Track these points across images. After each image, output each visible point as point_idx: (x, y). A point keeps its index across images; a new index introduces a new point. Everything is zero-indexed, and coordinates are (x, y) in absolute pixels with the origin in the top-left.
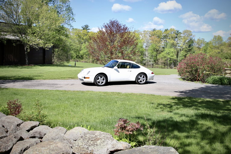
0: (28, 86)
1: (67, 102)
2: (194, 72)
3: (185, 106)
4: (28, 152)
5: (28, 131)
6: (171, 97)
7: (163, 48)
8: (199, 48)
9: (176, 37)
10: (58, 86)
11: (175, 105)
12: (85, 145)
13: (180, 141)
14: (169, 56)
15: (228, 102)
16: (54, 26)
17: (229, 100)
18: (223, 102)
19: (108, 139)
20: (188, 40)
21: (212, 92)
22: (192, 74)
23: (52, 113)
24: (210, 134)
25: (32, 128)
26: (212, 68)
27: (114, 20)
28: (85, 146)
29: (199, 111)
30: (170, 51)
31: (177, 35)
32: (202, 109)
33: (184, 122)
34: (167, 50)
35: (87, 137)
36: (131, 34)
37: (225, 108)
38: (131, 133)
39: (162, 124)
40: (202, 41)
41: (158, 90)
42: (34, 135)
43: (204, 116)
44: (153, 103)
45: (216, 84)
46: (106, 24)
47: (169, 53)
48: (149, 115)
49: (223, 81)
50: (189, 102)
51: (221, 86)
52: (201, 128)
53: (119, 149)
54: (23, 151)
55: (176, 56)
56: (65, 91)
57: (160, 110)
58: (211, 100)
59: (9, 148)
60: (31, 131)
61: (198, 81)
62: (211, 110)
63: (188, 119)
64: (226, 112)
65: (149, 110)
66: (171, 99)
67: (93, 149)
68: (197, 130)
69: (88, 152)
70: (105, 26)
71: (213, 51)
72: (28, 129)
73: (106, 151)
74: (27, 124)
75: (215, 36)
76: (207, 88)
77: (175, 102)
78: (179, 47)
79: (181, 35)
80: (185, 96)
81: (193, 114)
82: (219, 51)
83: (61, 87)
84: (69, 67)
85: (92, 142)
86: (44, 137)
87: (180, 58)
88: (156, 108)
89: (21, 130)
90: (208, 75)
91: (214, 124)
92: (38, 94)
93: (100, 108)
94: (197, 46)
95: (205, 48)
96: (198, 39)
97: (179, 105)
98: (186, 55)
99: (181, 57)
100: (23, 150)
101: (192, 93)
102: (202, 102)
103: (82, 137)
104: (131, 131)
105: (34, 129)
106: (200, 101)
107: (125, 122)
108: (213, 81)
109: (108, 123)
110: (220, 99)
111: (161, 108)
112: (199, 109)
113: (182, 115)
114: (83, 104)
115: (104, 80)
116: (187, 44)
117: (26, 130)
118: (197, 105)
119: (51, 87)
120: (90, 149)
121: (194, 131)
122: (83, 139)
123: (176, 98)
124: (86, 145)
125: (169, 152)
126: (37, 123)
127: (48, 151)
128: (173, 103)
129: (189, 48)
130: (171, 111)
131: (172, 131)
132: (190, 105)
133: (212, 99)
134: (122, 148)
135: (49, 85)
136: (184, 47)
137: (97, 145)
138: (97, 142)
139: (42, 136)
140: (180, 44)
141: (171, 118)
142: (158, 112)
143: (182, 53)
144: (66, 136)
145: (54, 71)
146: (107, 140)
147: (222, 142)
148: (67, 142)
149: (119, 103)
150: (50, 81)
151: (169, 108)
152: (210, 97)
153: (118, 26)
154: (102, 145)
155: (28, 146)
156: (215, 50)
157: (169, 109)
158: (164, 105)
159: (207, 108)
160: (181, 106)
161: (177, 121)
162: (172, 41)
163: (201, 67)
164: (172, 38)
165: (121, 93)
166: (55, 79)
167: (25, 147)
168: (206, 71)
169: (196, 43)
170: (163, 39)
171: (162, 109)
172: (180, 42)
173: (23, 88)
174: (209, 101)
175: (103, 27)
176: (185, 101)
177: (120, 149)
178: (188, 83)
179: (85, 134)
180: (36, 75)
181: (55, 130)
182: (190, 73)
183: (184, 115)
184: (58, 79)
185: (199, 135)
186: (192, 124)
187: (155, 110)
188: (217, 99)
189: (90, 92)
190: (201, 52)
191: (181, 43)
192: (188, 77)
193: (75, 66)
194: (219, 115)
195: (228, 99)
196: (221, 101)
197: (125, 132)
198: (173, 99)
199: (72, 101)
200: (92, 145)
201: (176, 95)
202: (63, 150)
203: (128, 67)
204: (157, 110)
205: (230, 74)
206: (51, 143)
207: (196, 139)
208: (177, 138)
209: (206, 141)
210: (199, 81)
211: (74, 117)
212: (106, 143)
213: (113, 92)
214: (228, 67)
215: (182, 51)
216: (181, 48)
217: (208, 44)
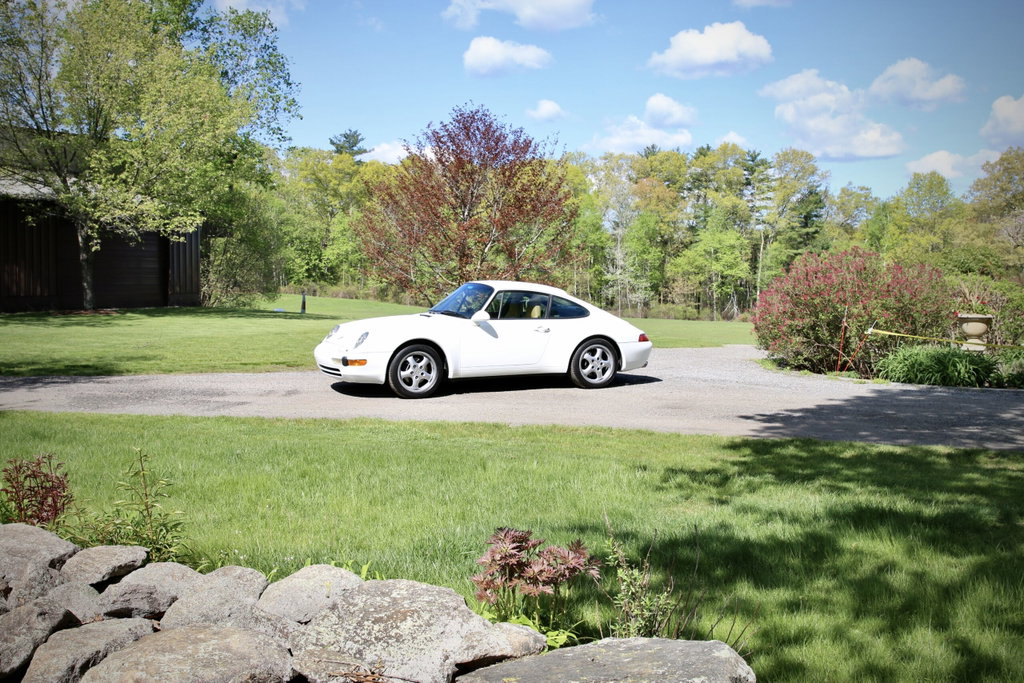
0: (97, 401)
1: (268, 468)
2: (824, 334)
3: (786, 475)
4: (102, 674)
5: (100, 587)
6: (725, 441)
7: (692, 229)
8: (848, 229)
9: (748, 183)
10: (227, 399)
11: (740, 474)
12: (346, 640)
13: (764, 624)
14: (717, 267)
15: (969, 455)
16: (206, 139)
17: (975, 447)
18: (949, 456)
19: (449, 614)
20: (799, 196)
21: (902, 415)
22: (817, 339)
23: (200, 517)
24: (890, 591)
25: (116, 576)
26: (904, 315)
27: (474, 109)
28: (350, 644)
29: (846, 498)
30: (720, 242)
31: (752, 171)
32: (859, 490)
33: (779, 546)
34: (707, 239)
35: (356, 605)
36: (547, 170)
37: (960, 484)
38: (549, 590)
39: (685, 553)
40: (859, 196)
41: (669, 411)
42: (124, 606)
43: (864, 519)
44: (645, 468)
45: (920, 382)
46: (437, 127)
47: (716, 252)
48: (628, 517)
49: (951, 368)
50: (801, 458)
51: (941, 391)
52: (853, 567)
53: (492, 655)
54: (77, 670)
55: (746, 265)
56: (261, 420)
57: (674, 494)
58: (898, 450)
59: (16, 662)
60: (111, 588)
61: (841, 370)
62: (897, 493)
63: (798, 528)
64: (961, 498)
65: (629, 496)
66: (725, 447)
67: (384, 656)
68: (834, 576)
69: (362, 671)
70: (435, 133)
71: (911, 243)
72: (98, 578)
73: (438, 662)
74: (93, 559)
75: (917, 176)
76: (883, 398)
77: (743, 459)
78: (761, 227)
79: (770, 172)
80: (784, 435)
81: (820, 510)
82: (936, 240)
83: (243, 403)
84: (275, 317)
85: (376, 627)
86: (169, 611)
87: (767, 273)
88: (659, 489)
89: (66, 584)
90: (885, 345)
91: (910, 552)
92: (142, 436)
93: (414, 492)
94: (840, 218)
95: (874, 228)
96: (843, 191)
97: (761, 474)
98: (792, 258)
99: (769, 268)
100: (78, 666)
101: (814, 421)
102: (858, 461)
103: (334, 607)
104: (545, 583)
105: (125, 579)
106: (848, 454)
107: (521, 542)
108: (906, 369)
109: (451, 554)
110: (937, 443)
111: (680, 486)
112: (846, 490)
113: (770, 516)
114: (337, 474)
115: (429, 369)
116: (793, 209)
117: (92, 585)
118: (837, 471)
119: (198, 402)
120: (369, 656)
121: (822, 583)
122: (339, 617)
123: (745, 444)
124: (352, 639)
125: (708, 661)
126: (140, 553)
127: (187, 668)
128: (734, 464)
129: (805, 230)
130: (724, 497)
131: (729, 580)
132: (807, 471)
133: (902, 445)
134: (508, 652)
135: (188, 397)
136: (782, 224)
137: (397, 641)
138: (398, 627)
139: (162, 609)
140: (764, 212)
141: (724, 526)
142: (667, 504)
143: (773, 252)
144: (267, 606)
145: (209, 334)
146: (444, 618)
147: (941, 624)
148: (270, 630)
149: (497, 469)
150: (194, 377)
151: (715, 485)
152: (892, 438)
153: (491, 137)
154: (421, 637)
155: (102, 648)
156: (917, 238)
157: (713, 492)
158: (693, 474)
159: (881, 483)
160: (770, 477)
161: (747, 540)
162: (729, 200)
163: (855, 311)
164: (730, 184)
165: (506, 426)
166: (213, 369)
167: (88, 652)
168: (877, 326)
169: (835, 208)
170: (690, 189)
171: (683, 493)
172: (763, 203)
173: (73, 411)
174: (891, 456)
175: (422, 139)
176: (784, 457)
177: (498, 654)
178: (798, 380)
179: (347, 594)
180: (131, 352)
181: (216, 579)
182: (806, 336)
183: (781, 514)
184: (229, 368)
185: (842, 597)
186: (816, 550)
187: (653, 497)
188: (925, 447)
189: (371, 422)
190: (853, 243)
191: (769, 209)
192: (798, 353)
193: (302, 314)
194: (929, 511)
195: (972, 445)
196: (939, 455)
197: (522, 588)
198: (734, 446)
199: (290, 464)
200: (376, 638)
201: (746, 430)
202: (254, 662)
203: (536, 310)
204: (661, 495)
205: (979, 337)
206: (202, 636)
207: (831, 613)
208: (748, 611)
209: (873, 623)
210: (849, 369)
211: (301, 530)
212: (437, 629)
213: (472, 424)
214: (970, 309)
215: (776, 244)
216: (769, 228)
217: (885, 208)
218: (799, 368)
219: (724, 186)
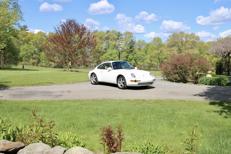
2: (184, 74)
7: (105, 49)
8: (140, 49)
9: (118, 39)
14: (111, 58)
20: (129, 42)
27: (72, 19)
30: (112, 52)
31: (119, 36)
34: (109, 51)
36: (90, 34)
40: (142, 42)
46: (63, 23)
47: (111, 54)
55: (118, 57)
61: (189, 82)
75: (155, 38)
78: (120, 49)
79: (123, 36)
82: (159, 52)
94: (138, 47)
95: (146, 49)
96: (139, 41)
98: (128, 56)
99: (123, 58)
129: (131, 50)
136: (126, 48)
143: (124, 54)
156: (155, 51)
162: (114, 43)
164: (114, 39)
169: (137, 45)
170: (105, 40)
172: (121, 44)
175: (59, 26)
182: (179, 74)
190: (141, 53)
191: (123, 45)
215: (124, 53)
216: (123, 49)
217: (148, 45)
218: (176, 82)
219: (113, 40)
